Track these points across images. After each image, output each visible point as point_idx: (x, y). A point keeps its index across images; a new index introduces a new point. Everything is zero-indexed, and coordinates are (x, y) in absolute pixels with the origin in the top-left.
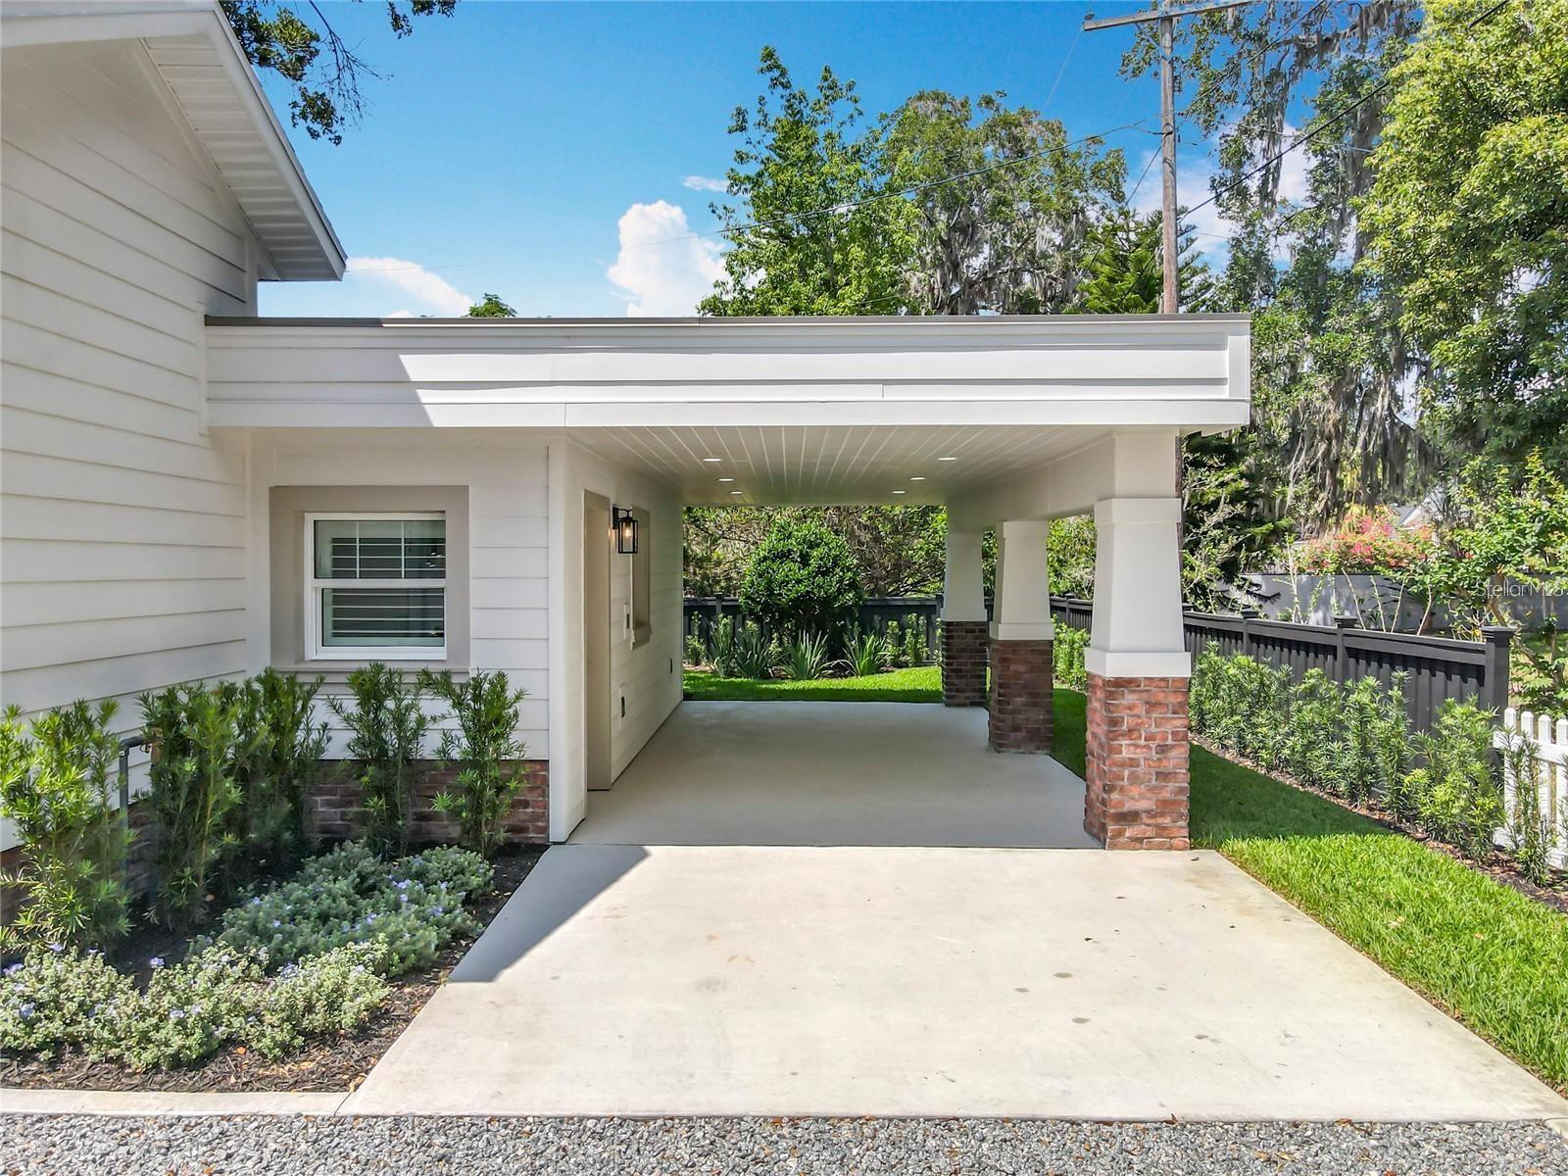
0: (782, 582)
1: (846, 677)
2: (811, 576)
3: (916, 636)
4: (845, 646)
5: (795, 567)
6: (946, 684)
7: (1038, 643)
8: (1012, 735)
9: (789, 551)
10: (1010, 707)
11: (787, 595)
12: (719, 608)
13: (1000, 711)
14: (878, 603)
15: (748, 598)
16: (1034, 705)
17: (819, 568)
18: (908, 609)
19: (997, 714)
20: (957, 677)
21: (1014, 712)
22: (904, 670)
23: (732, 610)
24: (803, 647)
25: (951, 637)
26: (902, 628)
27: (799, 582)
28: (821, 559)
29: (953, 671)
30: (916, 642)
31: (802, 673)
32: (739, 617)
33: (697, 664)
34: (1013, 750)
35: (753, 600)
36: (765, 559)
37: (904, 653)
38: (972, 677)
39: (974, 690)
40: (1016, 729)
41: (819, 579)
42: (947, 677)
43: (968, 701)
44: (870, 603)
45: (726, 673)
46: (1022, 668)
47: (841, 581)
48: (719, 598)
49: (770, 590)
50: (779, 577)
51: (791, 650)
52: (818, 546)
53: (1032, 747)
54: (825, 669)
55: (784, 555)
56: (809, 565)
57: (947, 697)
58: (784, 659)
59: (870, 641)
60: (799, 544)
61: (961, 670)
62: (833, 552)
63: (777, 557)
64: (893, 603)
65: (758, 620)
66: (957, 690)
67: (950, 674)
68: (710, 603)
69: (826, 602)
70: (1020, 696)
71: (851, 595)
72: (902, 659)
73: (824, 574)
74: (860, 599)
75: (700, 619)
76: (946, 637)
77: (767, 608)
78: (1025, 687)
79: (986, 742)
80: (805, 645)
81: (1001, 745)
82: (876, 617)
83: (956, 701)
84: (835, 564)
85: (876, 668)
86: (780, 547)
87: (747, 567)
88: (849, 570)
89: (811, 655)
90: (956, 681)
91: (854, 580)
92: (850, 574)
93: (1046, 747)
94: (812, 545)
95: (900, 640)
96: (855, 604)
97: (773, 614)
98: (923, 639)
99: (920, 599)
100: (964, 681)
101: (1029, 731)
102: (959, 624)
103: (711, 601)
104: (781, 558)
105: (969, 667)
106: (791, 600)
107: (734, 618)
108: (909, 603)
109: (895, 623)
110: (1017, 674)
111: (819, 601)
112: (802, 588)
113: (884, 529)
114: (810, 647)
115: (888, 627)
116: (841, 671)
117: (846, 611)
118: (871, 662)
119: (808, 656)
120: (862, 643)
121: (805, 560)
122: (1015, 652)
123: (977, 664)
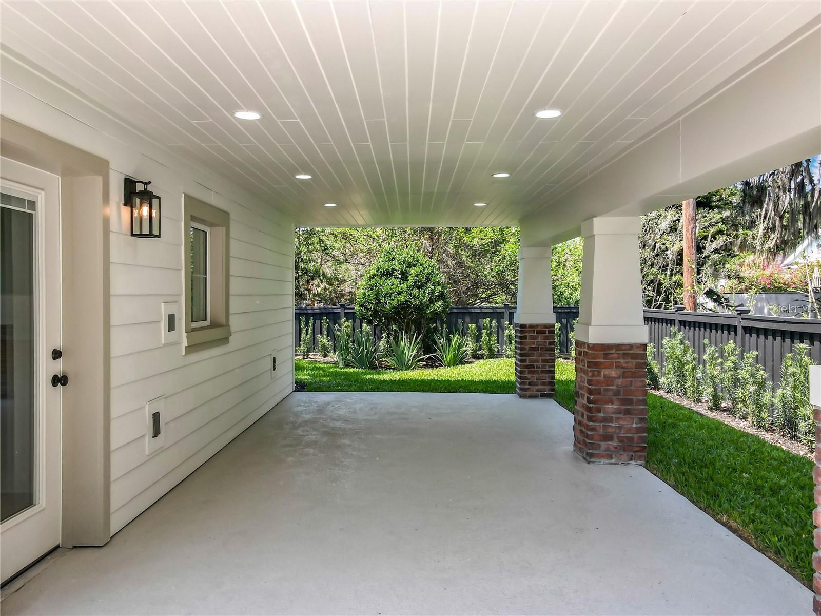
0: (387, 294)
1: (436, 367)
2: (409, 289)
3: (490, 335)
4: (436, 343)
5: (397, 282)
6: (520, 378)
7: (631, 346)
8: (604, 445)
9: (393, 269)
10: (602, 415)
11: (390, 304)
12: (342, 314)
13: (590, 419)
14: (461, 310)
15: (361, 306)
16: (628, 412)
17: (415, 282)
18: (485, 315)
19: (585, 421)
20: (530, 372)
21: (605, 420)
22: (481, 361)
23: (350, 316)
24: (402, 344)
25: (525, 337)
26: (479, 329)
27: (399, 293)
28: (417, 276)
29: (527, 367)
30: (490, 340)
31: (402, 365)
32: (358, 321)
33: (325, 356)
34: (603, 461)
35: (366, 308)
36: (374, 276)
37: (481, 348)
38: (542, 372)
39: (544, 384)
40: (607, 438)
41: (415, 291)
42: (521, 372)
43: (539, 393)
44: (455, 311)
45: (344, 364)
46: (613, 373)
47: (433, 292)
48: (343, 306)
49: (378, 300)
50: (385, 290)
51: (394, 347)
52: (415, 266)
53: (625, 456)
54: (419, 361)
55: (389, 273)
56: (408, 280)
57: (521, 389)
58: (390, 352)
59: (455, 339)
60: (400, 264)
61: (533, 366)
62: (426, 271)
63: (383, 275)
64: (473, 310)
65: (370, 323)
66: (530, 384)
67: (524, 368)
68: (336, 311)
69: (420, 309)
70: (612, 404)
71: (440, 303)
72: (479, 352)
73: (419, 287)
74: (448, 307)
75: (327, 323)
76: (521, 338)
77: (375, 313)
78: (617, 393)
79: (571, 448)
80: (404, 343)
81: (591, 455)
82: (459, 320)
83: (528, 393)
84: (428, 280)
85: (460, 360)
86: (385, 266)
87: (362, 282)
88: (439, 284)
89: (409, 349)
90: (529, 376)
91: (443, 293)
92: (439, 288)
93: (639, 458)
94: (410, 265)
95: (478, 338)
96: (443, 311)
97: (380, 318)
98: (494, 337)
99: (492, 308)
100: (536, 376)
101: (621, 440)
102: (531, 326)
103: (337, 309)
104: (387, 275)
105: (540, 364)
106: (394, 308)
107: (354, 322)
108: (483, 310)
109: (474, 325)
110: (609, 380)
111: (415, 307)
112: (402, 298)
113: (465, 255)
114: (408, 344)
115: (468, 328)
116: (433, 363)
117: (436, 316)
118: (455, 356)
119: (406, 351)
120: (449, 341)
121: (404, 276)
122: (606, 356)
123: (546, 361)
